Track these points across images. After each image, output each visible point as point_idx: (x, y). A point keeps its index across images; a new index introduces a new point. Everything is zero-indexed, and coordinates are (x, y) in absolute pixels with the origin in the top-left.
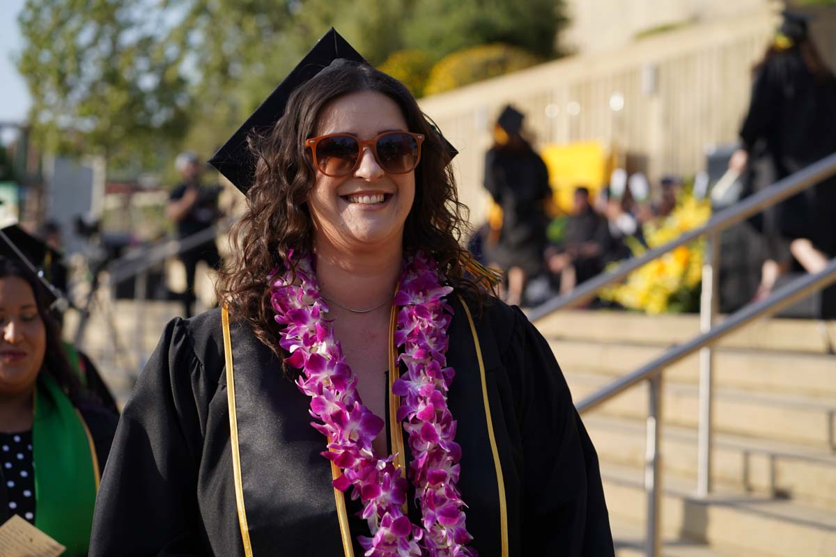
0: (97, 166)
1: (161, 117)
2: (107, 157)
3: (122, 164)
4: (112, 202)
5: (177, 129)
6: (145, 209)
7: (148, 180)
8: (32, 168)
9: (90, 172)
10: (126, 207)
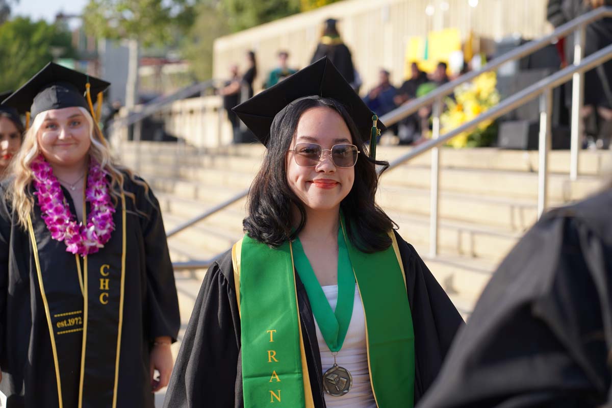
0: (132, 46)
1: (176, 10)
2: (138, 40)
3: (149, 45)
4: (147, 71)
5: (188, 19)
6: (172, 76)
7: (173, 55)
8: (91, 48)
9: (127, 50)
10: (158, 74)
